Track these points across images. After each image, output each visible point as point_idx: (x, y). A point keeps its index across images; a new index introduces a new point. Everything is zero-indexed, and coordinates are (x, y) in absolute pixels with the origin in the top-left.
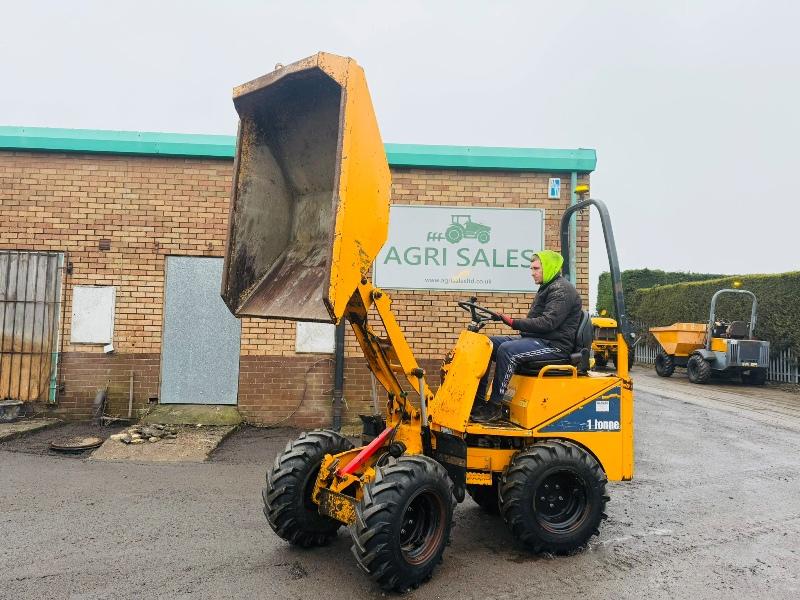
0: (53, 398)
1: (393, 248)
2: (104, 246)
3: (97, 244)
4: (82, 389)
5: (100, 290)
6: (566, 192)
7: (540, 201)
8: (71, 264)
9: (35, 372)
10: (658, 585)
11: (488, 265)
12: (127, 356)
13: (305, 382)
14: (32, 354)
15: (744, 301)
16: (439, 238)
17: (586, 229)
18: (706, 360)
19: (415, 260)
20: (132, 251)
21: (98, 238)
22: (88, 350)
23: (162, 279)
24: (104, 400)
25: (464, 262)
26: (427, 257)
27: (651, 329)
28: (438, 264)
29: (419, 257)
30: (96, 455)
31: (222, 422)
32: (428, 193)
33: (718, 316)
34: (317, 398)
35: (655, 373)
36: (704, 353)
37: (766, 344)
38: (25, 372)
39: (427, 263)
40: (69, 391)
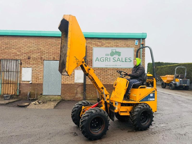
0: (18, 94)
1: (97, 58)
2: (29, 58)
3: (27, 58)
4: (24, 91)
5: (28, 68)
6: (139, 43)
7: (133, 46)
8: (21, 62)
9: (14, 88)
10: (161, 138)
11: (120, 62)
12: (35, 84)
13: (77, 90)
14: (13, 84)
15: (183, 69)
16: (108, 55)
17: (144, 52)
18: (174, 84)
19: (103, 61)
20: (36, 59)
21: (28, 56)
22: (26, 83)
23: (43, 66)
24: (30, 94)
25: (114, 61)
26: (106, 60)
27: (160, 76)
28: (108, 61)
29: (104, 60)
30: (28, 107)
31: (57, 99)
32: (106, 44)
33: (177, 73)
34: (79, 94)
35: (161, 87)
36: (173, 82)
37: (189, 80)
38: (11, 88)
39: (105, 61)
40: (21, 92)
